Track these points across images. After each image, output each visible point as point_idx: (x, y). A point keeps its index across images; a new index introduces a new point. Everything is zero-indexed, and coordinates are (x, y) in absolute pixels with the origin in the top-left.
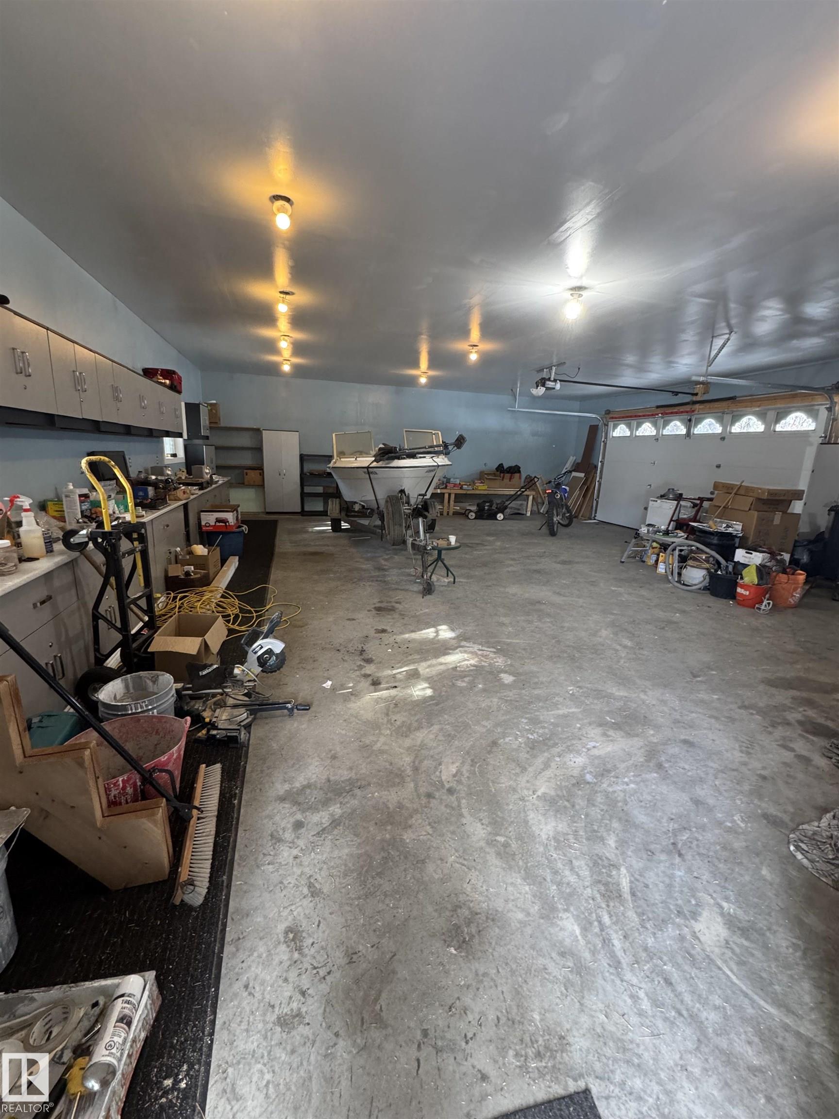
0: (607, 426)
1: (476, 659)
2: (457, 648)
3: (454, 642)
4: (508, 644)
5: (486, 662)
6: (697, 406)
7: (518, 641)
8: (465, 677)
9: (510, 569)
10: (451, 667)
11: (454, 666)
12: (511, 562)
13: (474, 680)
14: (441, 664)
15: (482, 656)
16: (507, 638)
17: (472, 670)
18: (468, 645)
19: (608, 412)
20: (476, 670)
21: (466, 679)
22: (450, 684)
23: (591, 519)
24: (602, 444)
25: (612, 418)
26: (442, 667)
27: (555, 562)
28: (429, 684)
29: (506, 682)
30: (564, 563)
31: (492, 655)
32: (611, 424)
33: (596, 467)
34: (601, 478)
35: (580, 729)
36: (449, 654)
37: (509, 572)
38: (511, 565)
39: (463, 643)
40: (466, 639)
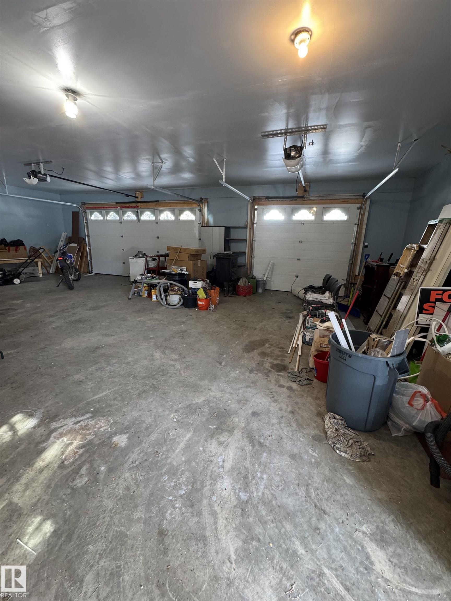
0: (86, 212)
1: (79, 437)
2: (48, 437)
3: (42, 430)
4: (99, 401)
5: (90, 434)
6: (139, 204)
7: (105, 393)
8: (80, 469)
9: (54, 325)
10: (56, 465)
11: (60, 462)
12: (51, 319)
13: (92, 466)
14: (41, 470)
15: (82, 429)
16: (94, 395)
17: (82, 455)
18: (60, 425)
19: (84, 204)
20: (86, 451)
21: (83, 471)
22: (69, 491)
23: (90, 273)
24: (85, 224)
25: (88, 208)
26: (46, 475)
27: (87, 310)
28: (42, 513)
29: (123, 445)
30: (93, 309)
31: (91, 422)
32: (88, 212)
33: (84, 239)
34: (90, 246)
35: (204, 451)
36: (44, 450)
37: (54, 328)
38: (53, 322)
39: (54, 425)
40: (54, 418)
